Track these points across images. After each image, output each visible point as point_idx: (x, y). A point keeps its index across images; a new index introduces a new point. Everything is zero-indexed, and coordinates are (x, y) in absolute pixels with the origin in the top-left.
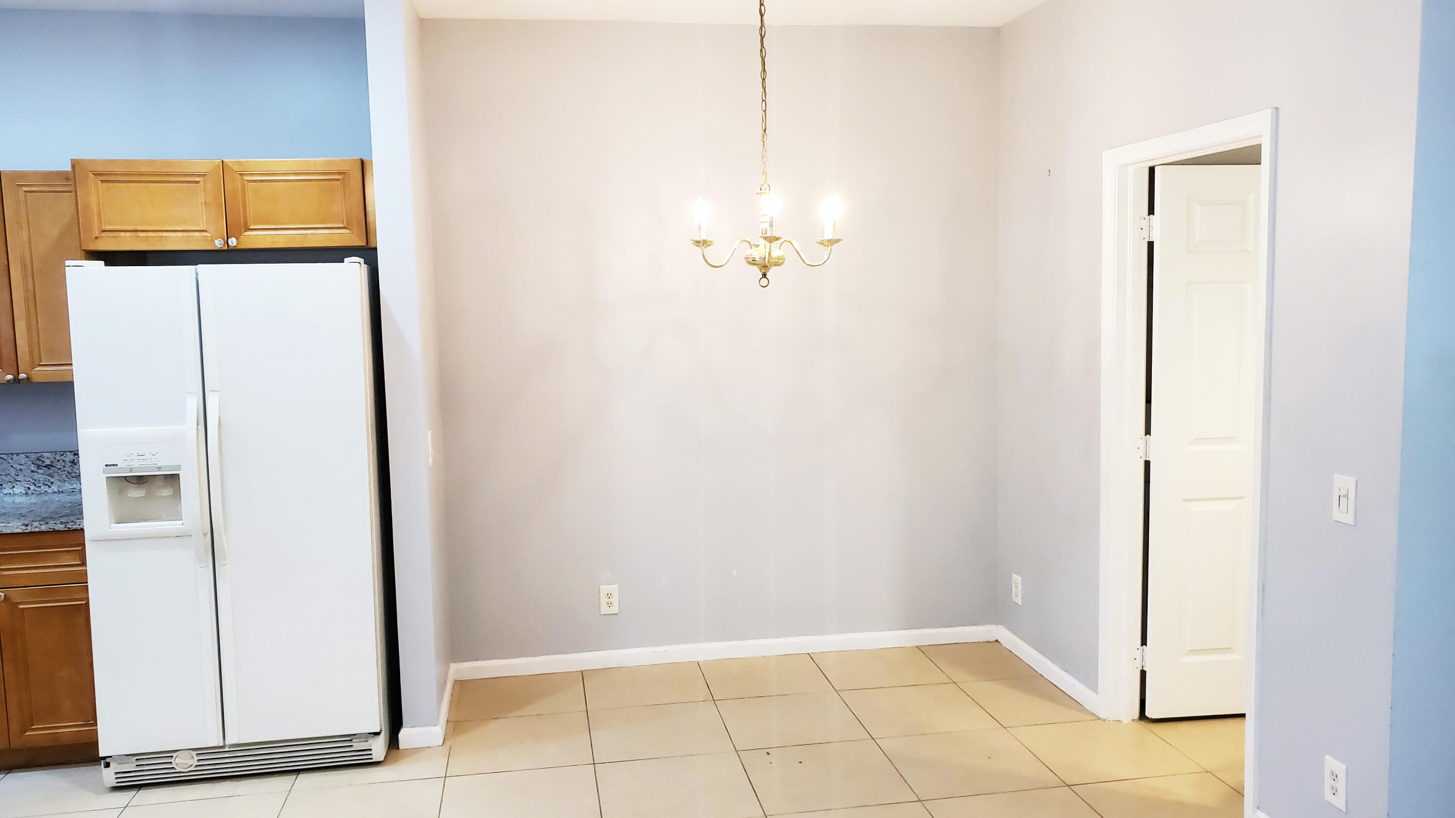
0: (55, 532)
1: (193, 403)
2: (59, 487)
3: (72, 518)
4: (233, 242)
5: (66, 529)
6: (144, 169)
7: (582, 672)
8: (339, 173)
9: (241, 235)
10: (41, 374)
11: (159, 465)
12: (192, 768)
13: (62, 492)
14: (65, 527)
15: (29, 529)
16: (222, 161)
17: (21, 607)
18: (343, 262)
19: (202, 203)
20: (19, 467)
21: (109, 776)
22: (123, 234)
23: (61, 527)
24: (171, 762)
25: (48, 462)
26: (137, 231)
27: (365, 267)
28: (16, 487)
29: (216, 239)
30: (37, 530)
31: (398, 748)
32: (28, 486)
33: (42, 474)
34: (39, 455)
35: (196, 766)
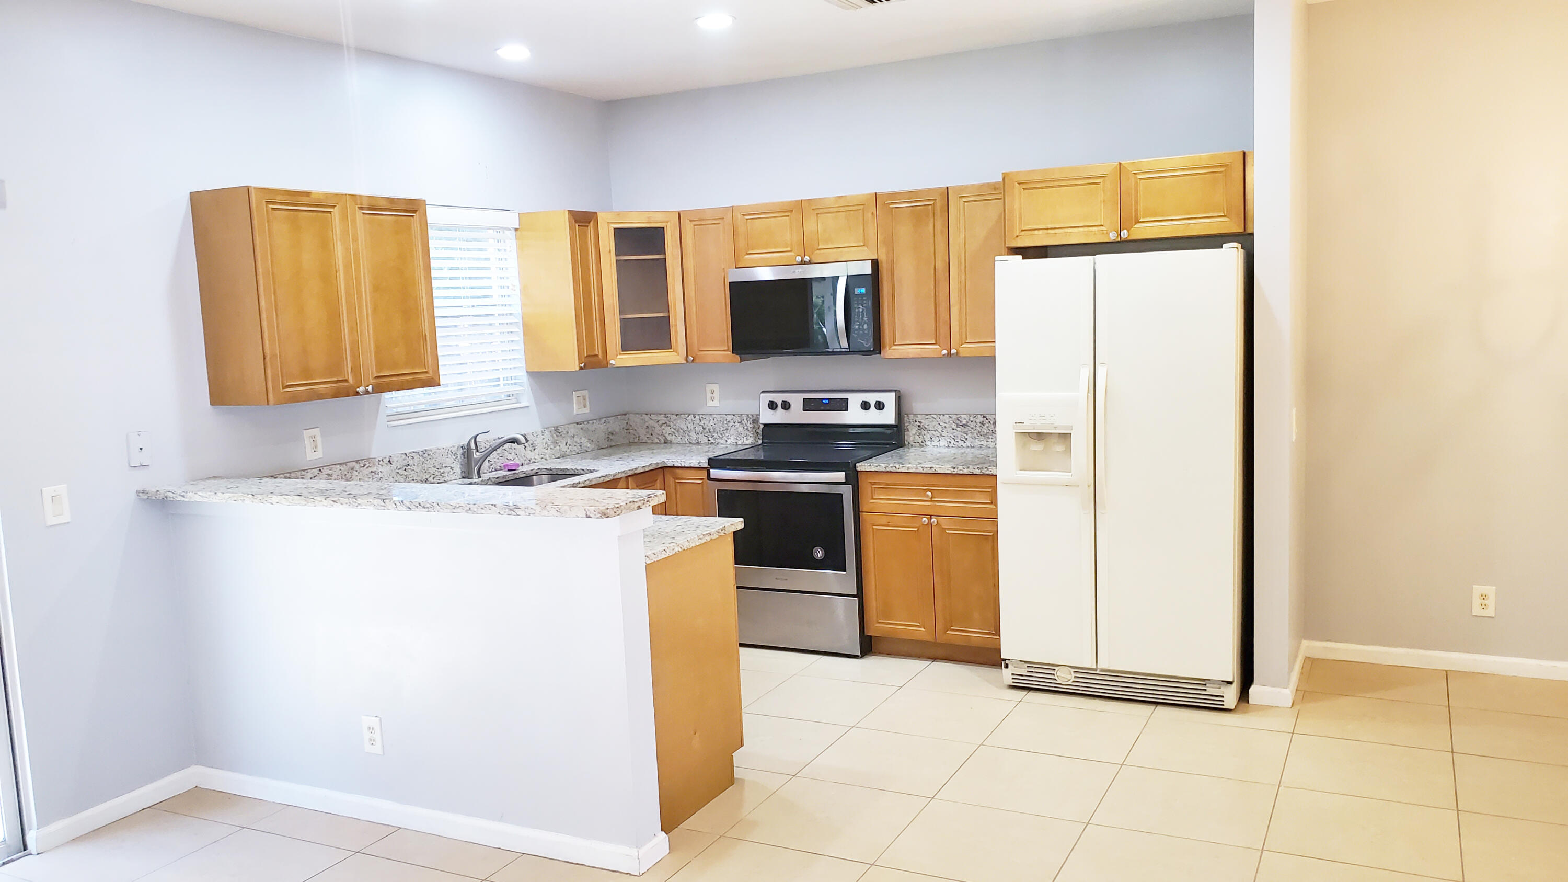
0: (973, 474)
1: (1086, 372)
2: (971, 443)
3: (985, 465)
4: (1124, 234)
5: (981, 474)
6: (1057, 176)
7: (1446, 671)
8: (1222, 166)
9: (1132, 227)
10: (966, 350)
11: (1056, 424)
12: (1070, 683)
13: (973, 447)
14: (981, 472)
15: (956, 471)
16: (1120, 163)
17: (947, 531)
18: (1222, 247)
19: (1101, 201)
20: (944, 425)
21: (1007, 675)
22: (1036, 232)
23: (977, 472)
24: (1054, 674)
25: (964, 422)
26: (1048, 229)
27: (1242, 251)
28: (941, 440)
29: (1111, 232)
30: (961, 472)
31: (1248, 702)
32: (949, 440)
33: (959, 431)
34: (959, 416)
35: (1073, 682)
